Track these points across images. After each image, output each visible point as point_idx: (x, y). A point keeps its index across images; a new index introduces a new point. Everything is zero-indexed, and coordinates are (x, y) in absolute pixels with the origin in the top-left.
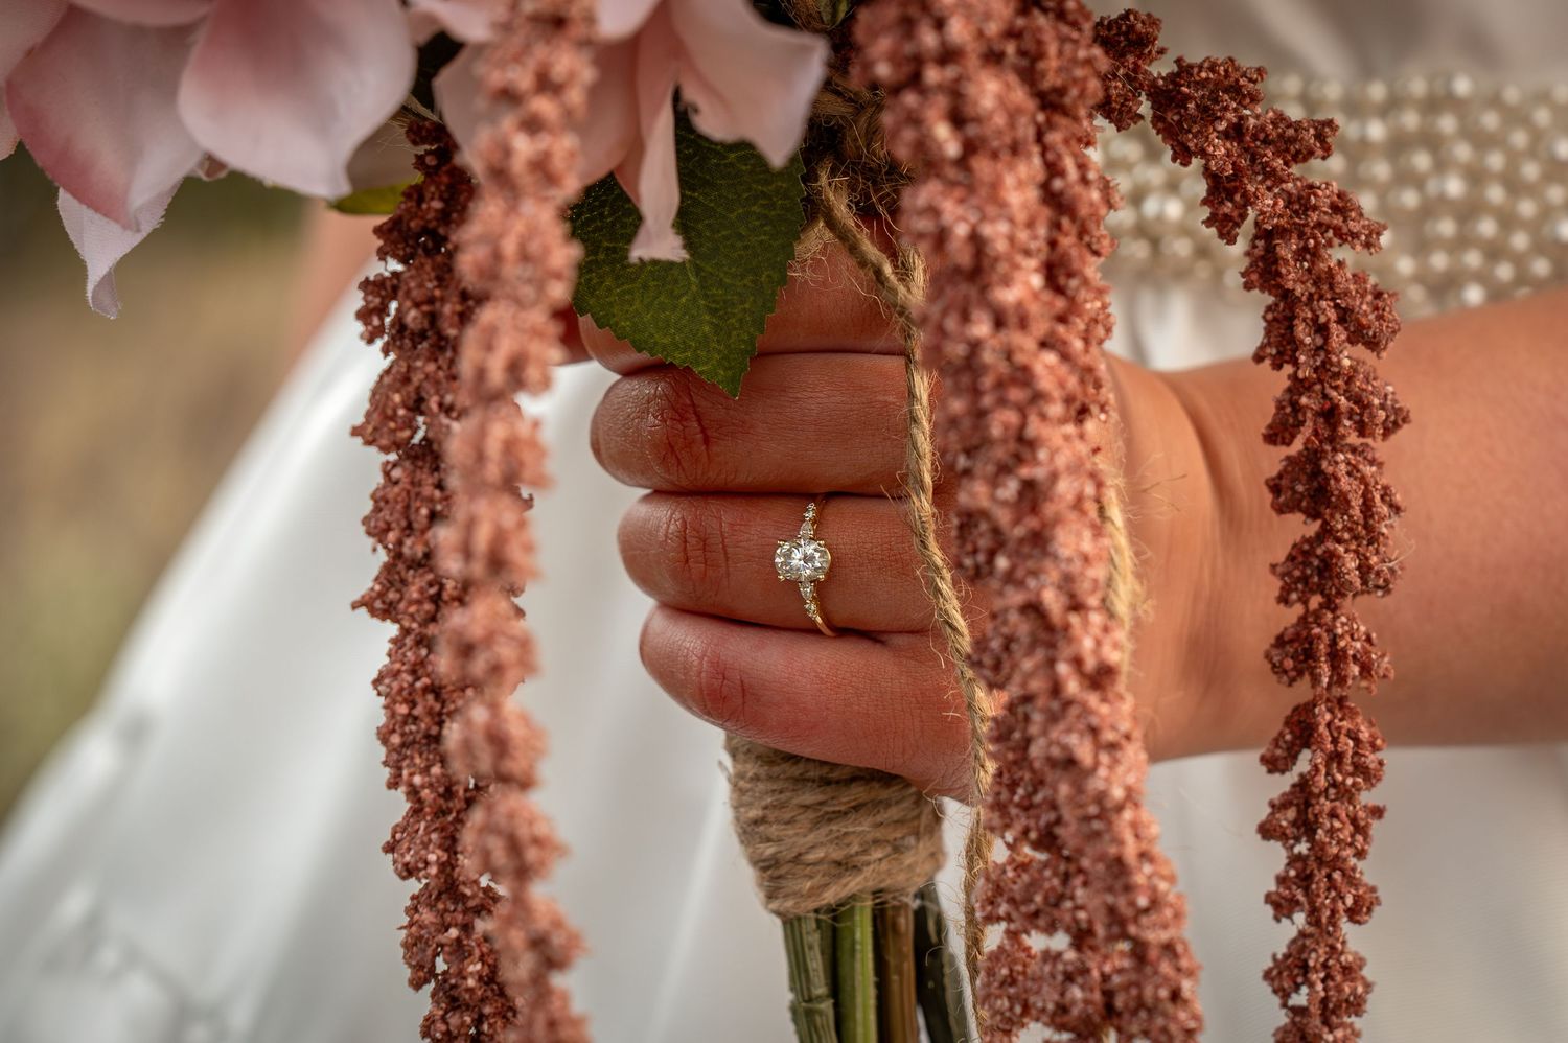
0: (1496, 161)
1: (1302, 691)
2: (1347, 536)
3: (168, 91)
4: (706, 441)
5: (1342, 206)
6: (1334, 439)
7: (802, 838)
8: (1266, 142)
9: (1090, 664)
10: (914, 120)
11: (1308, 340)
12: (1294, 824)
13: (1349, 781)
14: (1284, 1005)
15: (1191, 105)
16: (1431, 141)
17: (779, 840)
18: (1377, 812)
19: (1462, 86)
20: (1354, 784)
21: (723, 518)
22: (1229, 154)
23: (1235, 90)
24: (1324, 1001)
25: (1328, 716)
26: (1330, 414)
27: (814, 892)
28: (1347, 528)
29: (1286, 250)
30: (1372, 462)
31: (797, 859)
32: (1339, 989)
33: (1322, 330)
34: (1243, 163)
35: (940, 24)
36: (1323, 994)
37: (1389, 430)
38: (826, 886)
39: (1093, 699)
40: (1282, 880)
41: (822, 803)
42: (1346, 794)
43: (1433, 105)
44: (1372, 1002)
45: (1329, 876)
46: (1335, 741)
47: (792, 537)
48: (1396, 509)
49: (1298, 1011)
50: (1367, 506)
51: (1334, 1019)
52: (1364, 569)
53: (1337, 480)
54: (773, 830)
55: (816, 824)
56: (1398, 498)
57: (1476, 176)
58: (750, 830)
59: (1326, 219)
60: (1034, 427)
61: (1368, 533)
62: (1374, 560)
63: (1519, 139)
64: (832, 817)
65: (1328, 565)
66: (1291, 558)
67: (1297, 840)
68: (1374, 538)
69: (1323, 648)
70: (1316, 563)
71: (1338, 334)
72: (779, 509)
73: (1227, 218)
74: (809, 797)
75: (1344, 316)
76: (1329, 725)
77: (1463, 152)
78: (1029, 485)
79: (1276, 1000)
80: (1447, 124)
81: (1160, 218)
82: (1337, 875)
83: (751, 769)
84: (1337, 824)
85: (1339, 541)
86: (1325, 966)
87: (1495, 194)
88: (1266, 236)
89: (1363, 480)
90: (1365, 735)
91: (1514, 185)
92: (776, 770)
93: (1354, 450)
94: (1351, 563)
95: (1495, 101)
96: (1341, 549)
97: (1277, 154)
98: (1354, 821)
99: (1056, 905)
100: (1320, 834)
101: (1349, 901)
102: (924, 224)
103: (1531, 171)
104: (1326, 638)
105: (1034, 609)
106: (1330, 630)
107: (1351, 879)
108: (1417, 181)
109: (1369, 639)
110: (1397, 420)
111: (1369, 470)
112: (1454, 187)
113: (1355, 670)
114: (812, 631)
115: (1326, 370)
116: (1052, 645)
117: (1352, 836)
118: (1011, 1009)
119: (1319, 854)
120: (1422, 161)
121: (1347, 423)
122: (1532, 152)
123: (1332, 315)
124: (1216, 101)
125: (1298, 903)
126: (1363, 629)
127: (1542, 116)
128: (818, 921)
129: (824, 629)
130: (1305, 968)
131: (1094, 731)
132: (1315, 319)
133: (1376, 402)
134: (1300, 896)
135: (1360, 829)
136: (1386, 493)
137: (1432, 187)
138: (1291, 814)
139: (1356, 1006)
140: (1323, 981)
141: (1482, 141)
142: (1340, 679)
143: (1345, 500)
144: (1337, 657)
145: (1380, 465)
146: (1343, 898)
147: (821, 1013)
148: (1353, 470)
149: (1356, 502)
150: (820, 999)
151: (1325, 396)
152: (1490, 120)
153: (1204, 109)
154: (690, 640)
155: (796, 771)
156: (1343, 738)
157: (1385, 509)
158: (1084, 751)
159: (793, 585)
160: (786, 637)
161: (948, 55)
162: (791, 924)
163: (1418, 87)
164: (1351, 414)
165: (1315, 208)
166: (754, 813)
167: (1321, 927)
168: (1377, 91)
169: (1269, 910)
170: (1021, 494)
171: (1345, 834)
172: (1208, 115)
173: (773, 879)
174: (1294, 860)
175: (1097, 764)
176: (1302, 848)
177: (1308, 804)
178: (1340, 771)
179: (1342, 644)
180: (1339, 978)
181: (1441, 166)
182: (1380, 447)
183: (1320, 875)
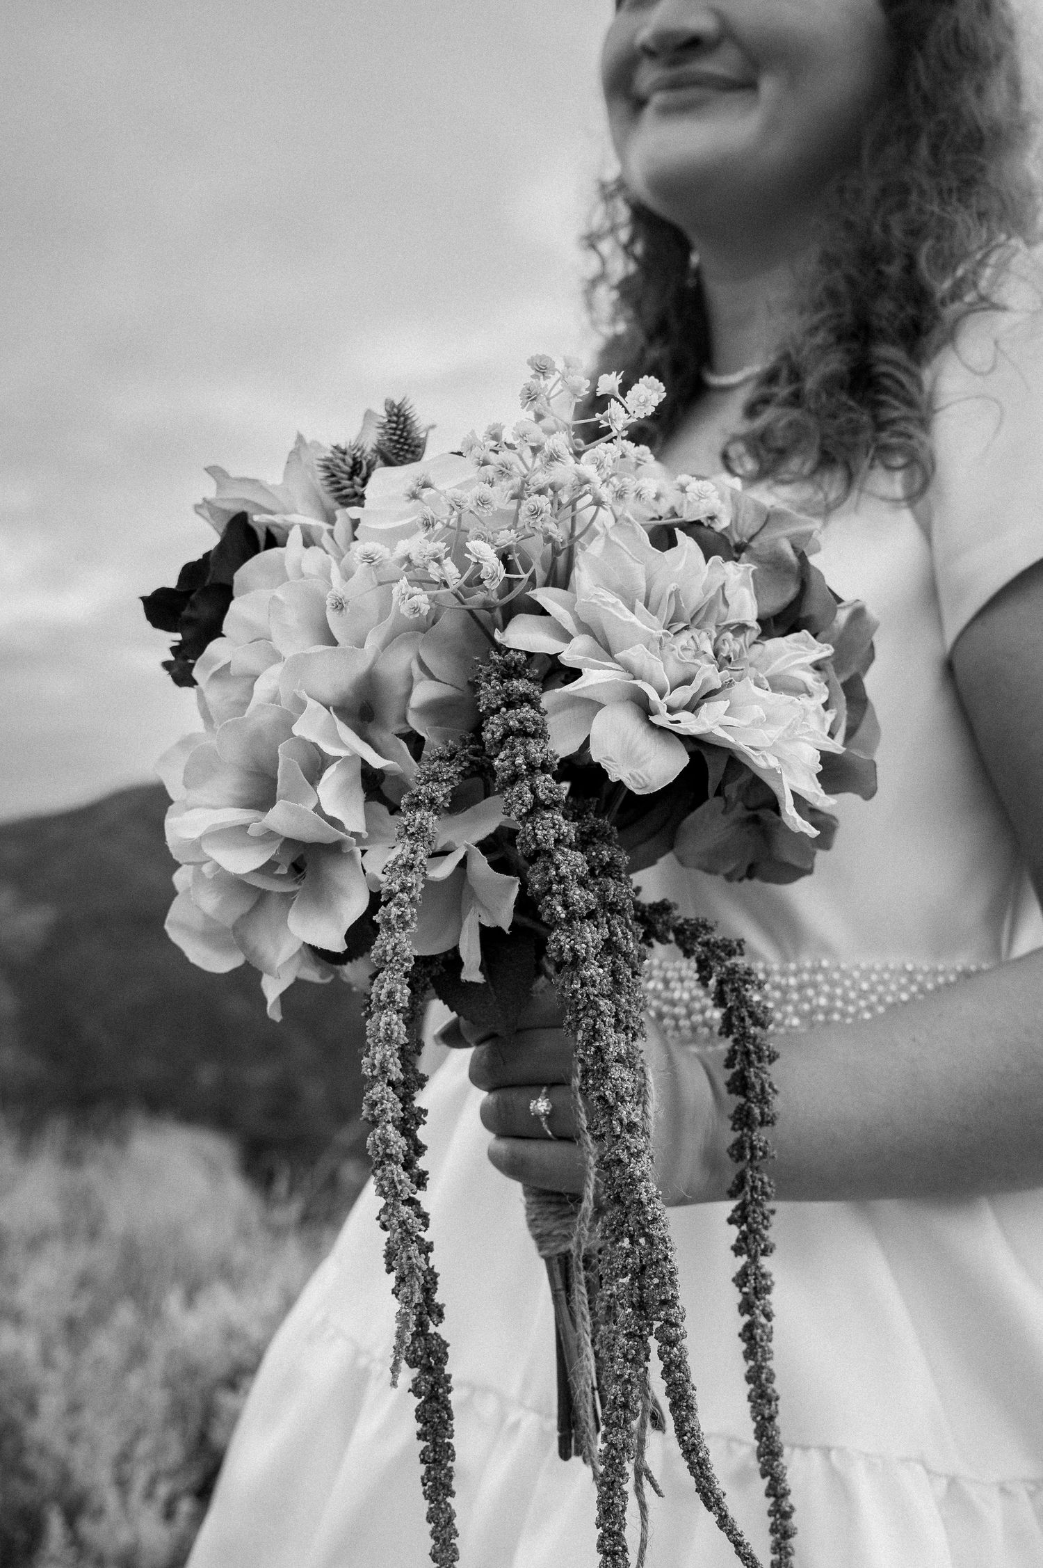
0: (839, 991)
1: (742, 1165)
2: (755, 1100)
3: (284, 921)
4: (504, 1064)
5: (749, 972)
6: (750, 1064)
7: (549, 1225)
8: (718, 947)
9: (626, 1121)
10: (549, 906)
11: (736, 1023)
12: (740, 1217)
13: (760, 1198)
14: (740, 1291)
15: (688, 933)
16: (815, 985)
17: (542, 1227)
18: (773, 1212)
19: (825, 963)
20: (762, 1199)
21: (513, 1095)
22: (703, 951)
23: (704, 926)
24: (755, 1288)
25: (751, 1173)
26: (747, 1053)
27: (556, 1247)
28: (754, 1097)
29: (727, 988)
30: (765, 1073)
31: (549, 1234)
32: (760, 1282)
33: (742, 1020)
34: (709, 954)
35: (558, 868)
36: (754, 1285)
37: (771, 1062)
38: (559, 1245)
39: (628, 1136)
40: (738, 1240)
41: (559, 1211)
42: (759, 1204)
43: (814, 971)
44: (775, 1290)
45: (755, 1238)
46: (753, 1182)
47: (536, 1098)
48: (775, 1091)
49: (745, 1294)
50: (763, 1089)
51: (760, 1295)
52: (762, 1114)
53: (750, 1078)
54: (539, 1223)
55: (555, 1220)
56: (775, 1087)
57: (831, 998)
58: (532, 1224)
59: (742, 977)
60: (599, 1024)
61: (763, 1100)
62: (766, 1110)
63: (848, 983)
64: (563, 1216)
65: (749, 1113)
66: (736, 1112)
67: (742, 1224)
68: (767, 1102)
69: (747, 1145)
70: (745, 1113)
71: (748, 1021)
72: (533, 1090)
73: (705, 977)
74: (552, 1209)
75: (751, 1014)
76: (751, 1176)
77: (826, 988)
78: (599, 1049)
79: (737, 1289)
80: (820, 978)
81: (711, 1018)
82: (757, 1237)
83: (532, 1199)
84: (756, 1215)
85: (753, 1102)
86: (755, 1274)
87: (839, 1004)
88: (721, 983)
89: (761, 1078)
90: (766, 1179)
91: (846, 1001)
92: (540, 1199)
93: (757, 1068)
94: (757, 1111)
95: (838, 969)
96: (753, 1105)
97: (722, 951)
98: (763, 1214)
99: (622, 1226)
100: (750, 1220)
101: (762, 1246)
102: (553, 946)
103: (852, 995)
104: (749, 1141)
105: (602, 1098)
106: (751, 1138)
107: (763, 1238)
108: (809, 1001)
109: (766, 1142)
110: (773, 1058)
111: (764, 1076)
112: (823, 1001)
113: (761, 1154)
114: (548, 1139)
115: (744, 1036)
116: (611, 1115)
117: (763, 1220)
118: (611, 1273)
119: (751, 1230)
120: (810, 992)
121: (754, 1056)
122: (853, 988)
123: (746, 1014)
124: (697, 930)
125: (743, 1249)
126: (764, 1138)
127: (856, 974)
128: (559, 1260)
129: (553, 1137)
130: (747, 1275)
131: (628, 1148)
132: (740, 1015)
133: (765, 1048)
134: (744, 1246)
135: (765, 1217)
136: (771, 1085)
137: (814, 1002)
138: (739, 1213)
139: (768, 1290)
140: (755, 1279)
141: (833, 984)
142: (753, 1157)
143: (753, 1086)
144: (753, 1148)
145: (769, 1075)
146: (760, 1245)
147: (560, 1296)
148: (757, 1076)
149: (758, 1089)
150: (560, 1290)
151: (745, 1046)
152: (836, 976)
153: (692, 934)
154: (503, 1146)
155: (549, 1198)
156: (757, 1181)
157: (770, 1091)
158: (624, 1156)
159: (537, 1117)
160: (538, 1142)
161: (562, 880)
162: (548, 1260)
163: (808, 964)
164: (755, 1053)
165: (738, 972)
166: (533, 1217)
167: (754, 1259)
168: (793, 966)
169: (732, 1253)
170: (596, 1052)
171: (760, 1219)
172: (694, 936)
173: (541, 1242)
174: (742, 1232)
175: (630, 1162)
176: (744, 1228)
177: (745, 1208)
178: (756, 1193)
179: (755, 1143)
180: (760, 1278)
181: (818, 994)
182: (769, 1068)
183: (751, 1237)
